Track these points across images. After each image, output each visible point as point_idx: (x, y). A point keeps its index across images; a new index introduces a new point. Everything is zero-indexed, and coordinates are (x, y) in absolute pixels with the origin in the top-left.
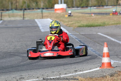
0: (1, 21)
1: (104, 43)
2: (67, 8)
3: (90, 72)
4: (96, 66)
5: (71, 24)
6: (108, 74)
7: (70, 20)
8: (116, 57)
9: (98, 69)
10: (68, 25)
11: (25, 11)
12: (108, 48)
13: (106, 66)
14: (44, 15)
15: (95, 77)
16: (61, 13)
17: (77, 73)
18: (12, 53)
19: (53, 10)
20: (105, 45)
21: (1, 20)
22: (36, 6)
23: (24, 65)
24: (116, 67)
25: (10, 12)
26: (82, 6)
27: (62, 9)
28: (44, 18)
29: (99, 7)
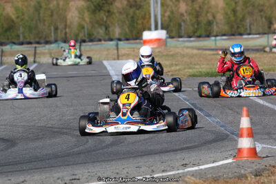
0: (36, 65)
1: (242, 109)
2: (167, 38)
3: (213, 168)
4: (226, 154)
5: (176, 71)
6: (249, 170)
7: (174, 63)
8: (266, 137)
9: (230, 161)
10: (169, 72)
11: (83, 44)
12: (251, 119)
13: (245, 155)
14: (122, 52)
15: (224, 178)
16: (157, 48)
17: (186, 170)
18: (56, 130)
19: (140, 43)
20: (245, 113)
21: (35, 62)
22: (106, 34)
23: (79, 153)
24: (267, 157)
25: (53, 46)
26: (198, 34)
27: (158, 40)
28: (122, 59)
29: (232, 37)
